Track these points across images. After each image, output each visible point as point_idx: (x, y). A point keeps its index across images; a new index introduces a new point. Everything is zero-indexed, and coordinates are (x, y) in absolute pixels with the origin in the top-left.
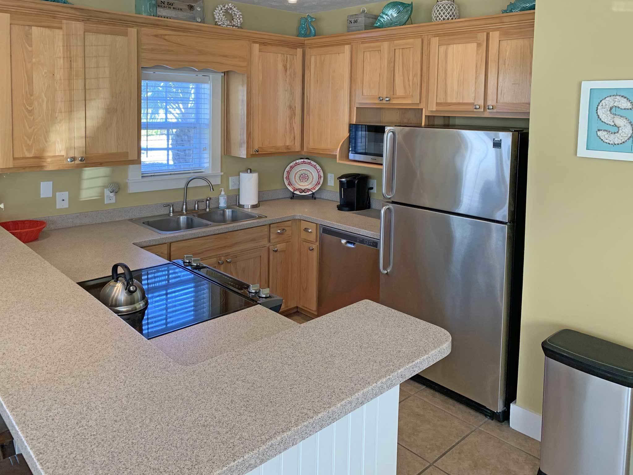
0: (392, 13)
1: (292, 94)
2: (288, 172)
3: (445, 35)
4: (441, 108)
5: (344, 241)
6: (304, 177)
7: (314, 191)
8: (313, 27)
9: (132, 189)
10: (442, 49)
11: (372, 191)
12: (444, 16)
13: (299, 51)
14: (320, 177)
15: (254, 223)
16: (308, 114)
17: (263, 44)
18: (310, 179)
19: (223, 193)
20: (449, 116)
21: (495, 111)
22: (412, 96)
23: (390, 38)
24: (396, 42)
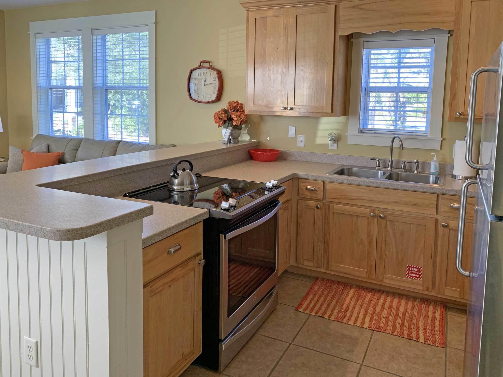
9: (351, 141)
19: (435, 158)
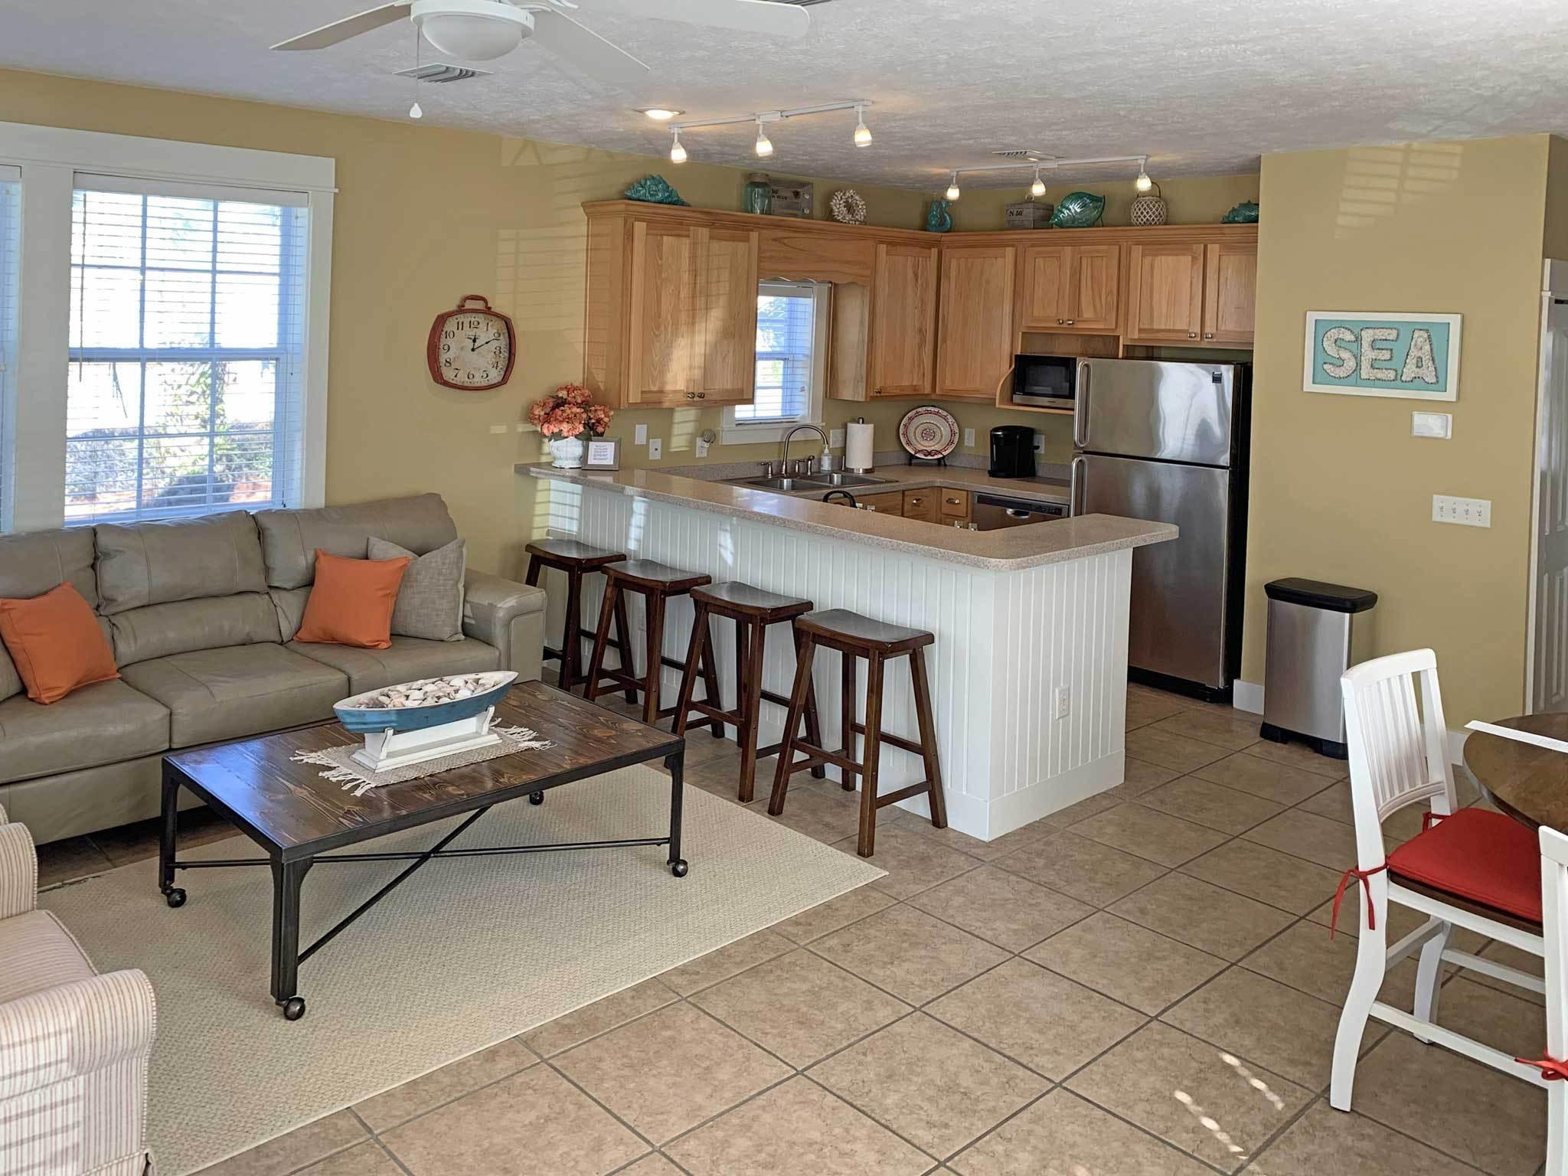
0: (1075, 208)
1: (923, 312)
2: (905, 425)
3: (1153, 243)
4: (1143, 336)
5: (1010, 511)
6: (928, 434)
7: (945, 453)
8: (950, 216)
10: (1148, 260)
11: (1036, 451)
12: (1147, 217)
13: (934, 251)
14: (953, 433)
15: (869, 489)
16: (944, 340)
17: (890, 244)
18: (938, 437)
19: (827, 451)
20: (1153, 347)
21: (1215, 340)
22: (1105, 319)
23: (1075, 243)
24: (1082, 247)
